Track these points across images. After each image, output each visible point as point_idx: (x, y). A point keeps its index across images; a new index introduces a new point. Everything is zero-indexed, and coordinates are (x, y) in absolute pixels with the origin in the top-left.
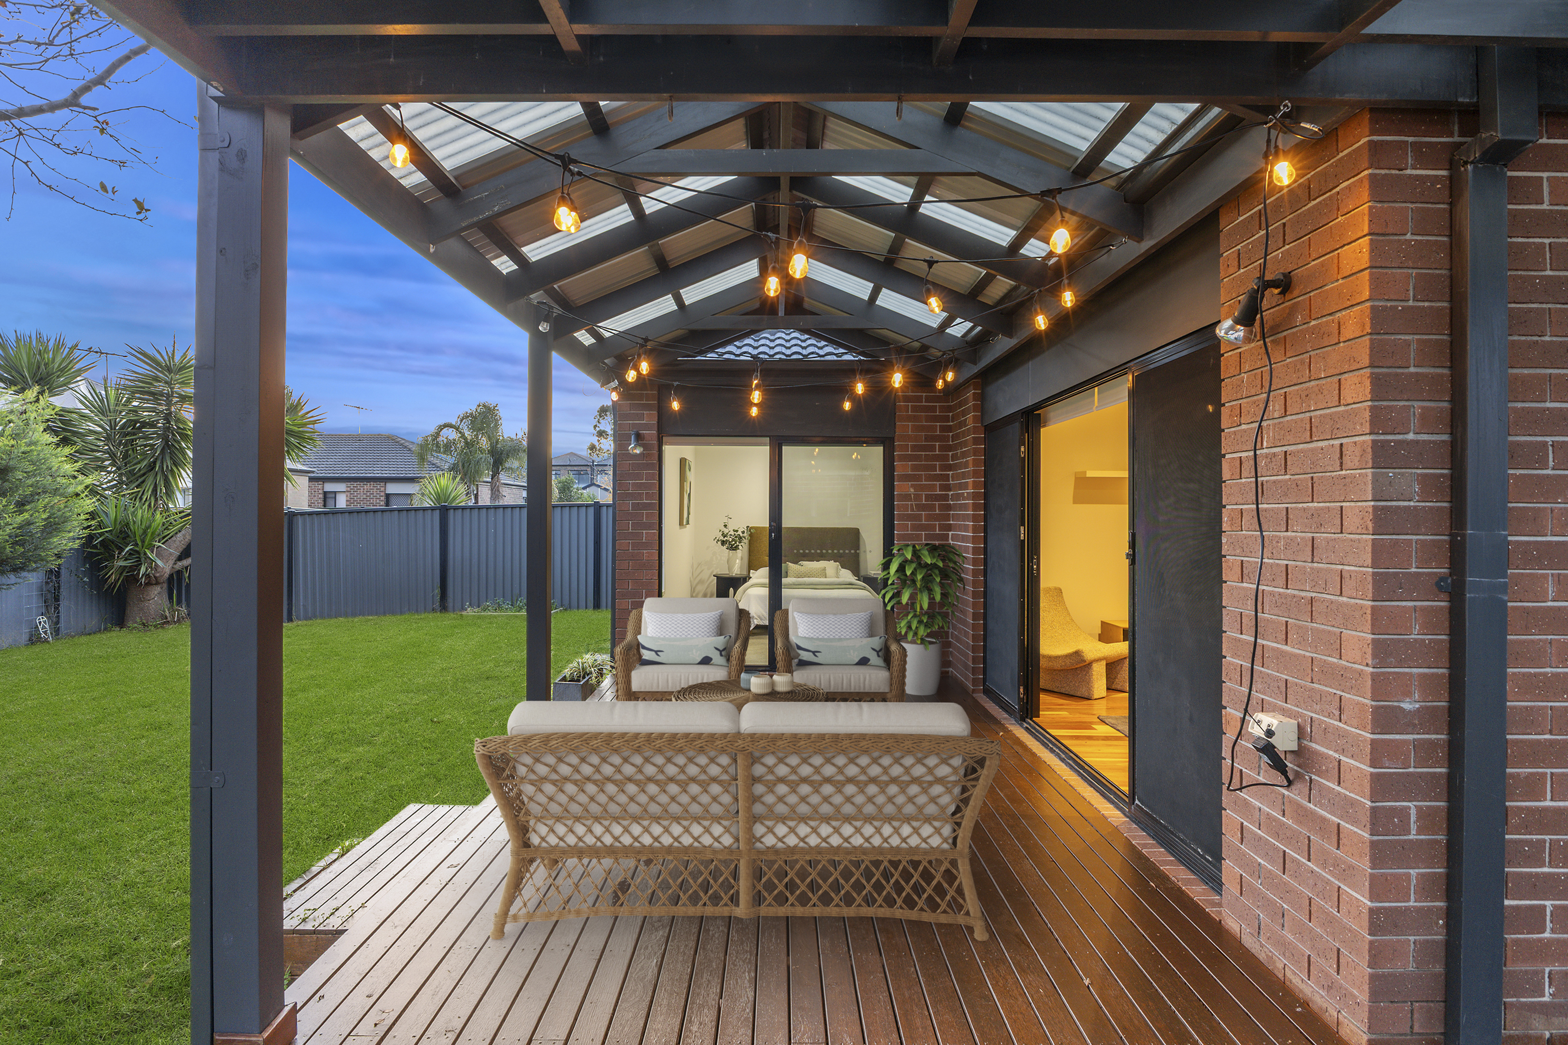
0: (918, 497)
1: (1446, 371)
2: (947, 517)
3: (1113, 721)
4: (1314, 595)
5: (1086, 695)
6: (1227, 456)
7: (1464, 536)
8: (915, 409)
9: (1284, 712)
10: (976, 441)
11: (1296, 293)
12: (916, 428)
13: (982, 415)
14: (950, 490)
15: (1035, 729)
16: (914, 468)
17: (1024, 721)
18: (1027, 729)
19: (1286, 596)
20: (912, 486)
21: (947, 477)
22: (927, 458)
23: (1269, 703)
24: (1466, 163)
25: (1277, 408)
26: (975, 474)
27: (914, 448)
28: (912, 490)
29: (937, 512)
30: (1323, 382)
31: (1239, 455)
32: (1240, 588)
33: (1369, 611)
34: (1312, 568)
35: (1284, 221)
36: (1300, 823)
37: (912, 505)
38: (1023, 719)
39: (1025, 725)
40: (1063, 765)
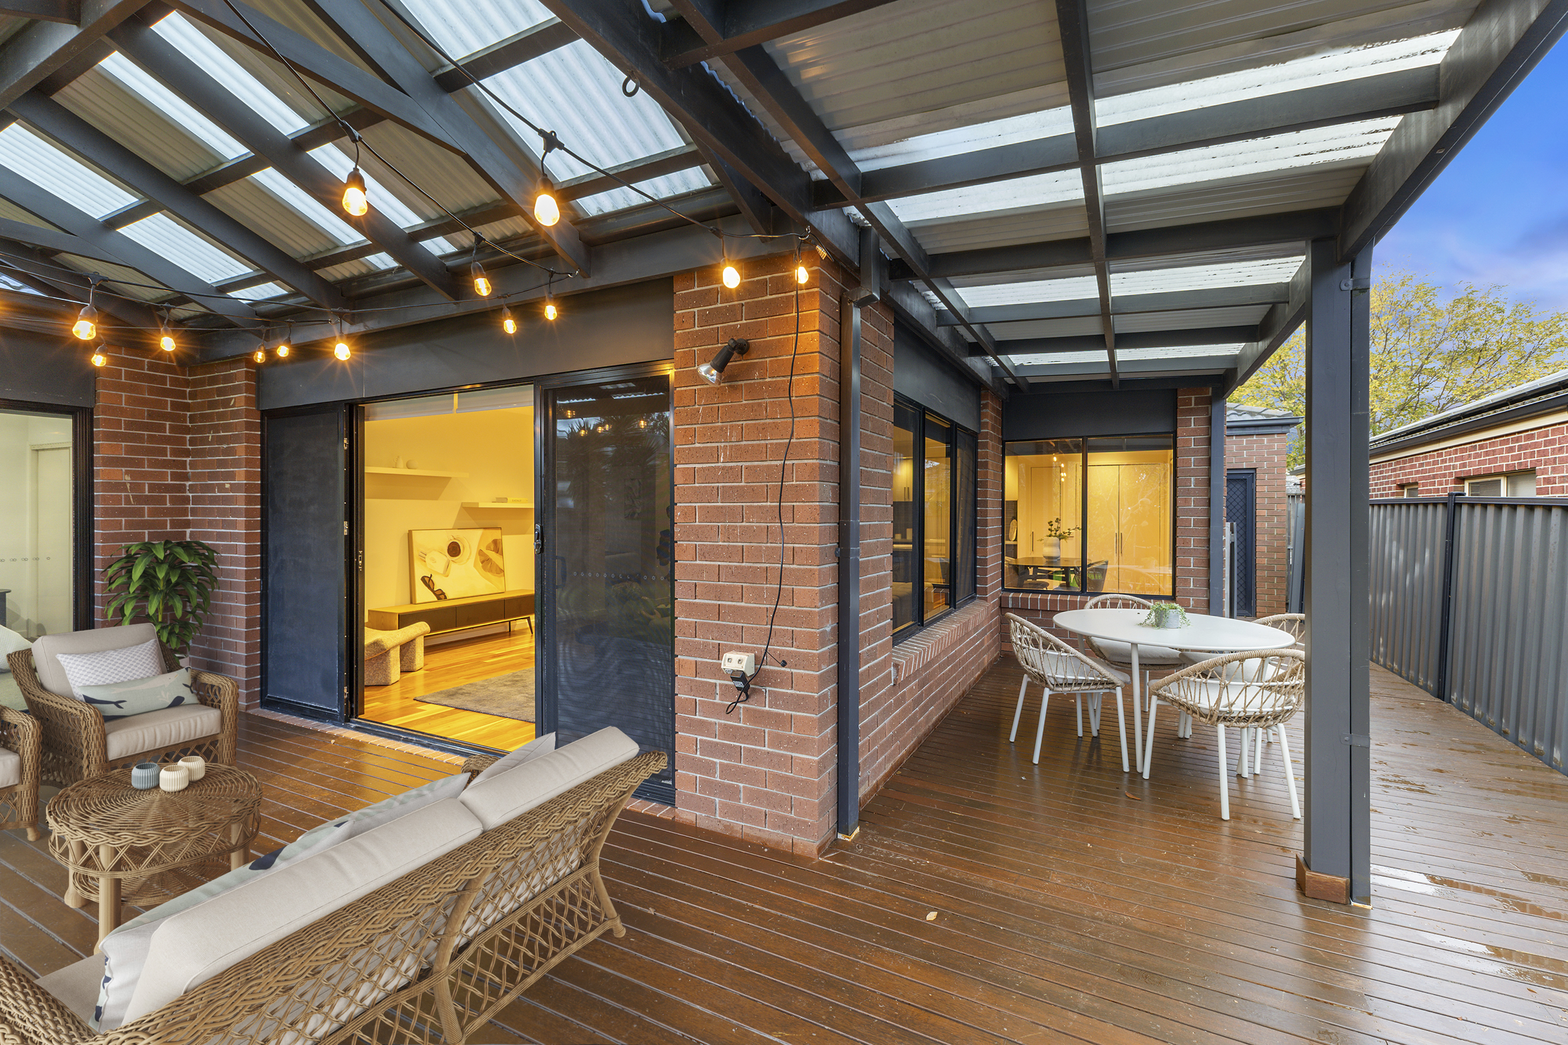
0: (135, 487)
1: (836, 423)
2: (184, 512)
3: (433, 699)
4: (768, 565)
5: (383, 682)
6: (678, 466)
7: (848, 524)
8: (129, 375)
9: (740, 649)
10: (249, 426)
11: (753, 356)
12: (130, 401)
13: (258, 396)
14: (188, 480)
15: (370, 725)
16: (129, 450)
17: (349, 721)
18: (357, 729)
19: (742, 568)
20: (127, 472)
21: (183, 465)
22: (151, 439)
23: (726, 645)
24: (851, 301)
25: (734, 434)
26: (249, 463)
27: (129, 425)
28: (128, 478)
29: (168, 505)
30: (779, 421)
31: (694, 466)
32: (694, 565)
33: (817, 573)
34: (767, 547)
35: (743, 302)
36: (754, 723)
37: (127, 497)
38: (348, 720)
39: (353, 725)
40: (429, 750)
